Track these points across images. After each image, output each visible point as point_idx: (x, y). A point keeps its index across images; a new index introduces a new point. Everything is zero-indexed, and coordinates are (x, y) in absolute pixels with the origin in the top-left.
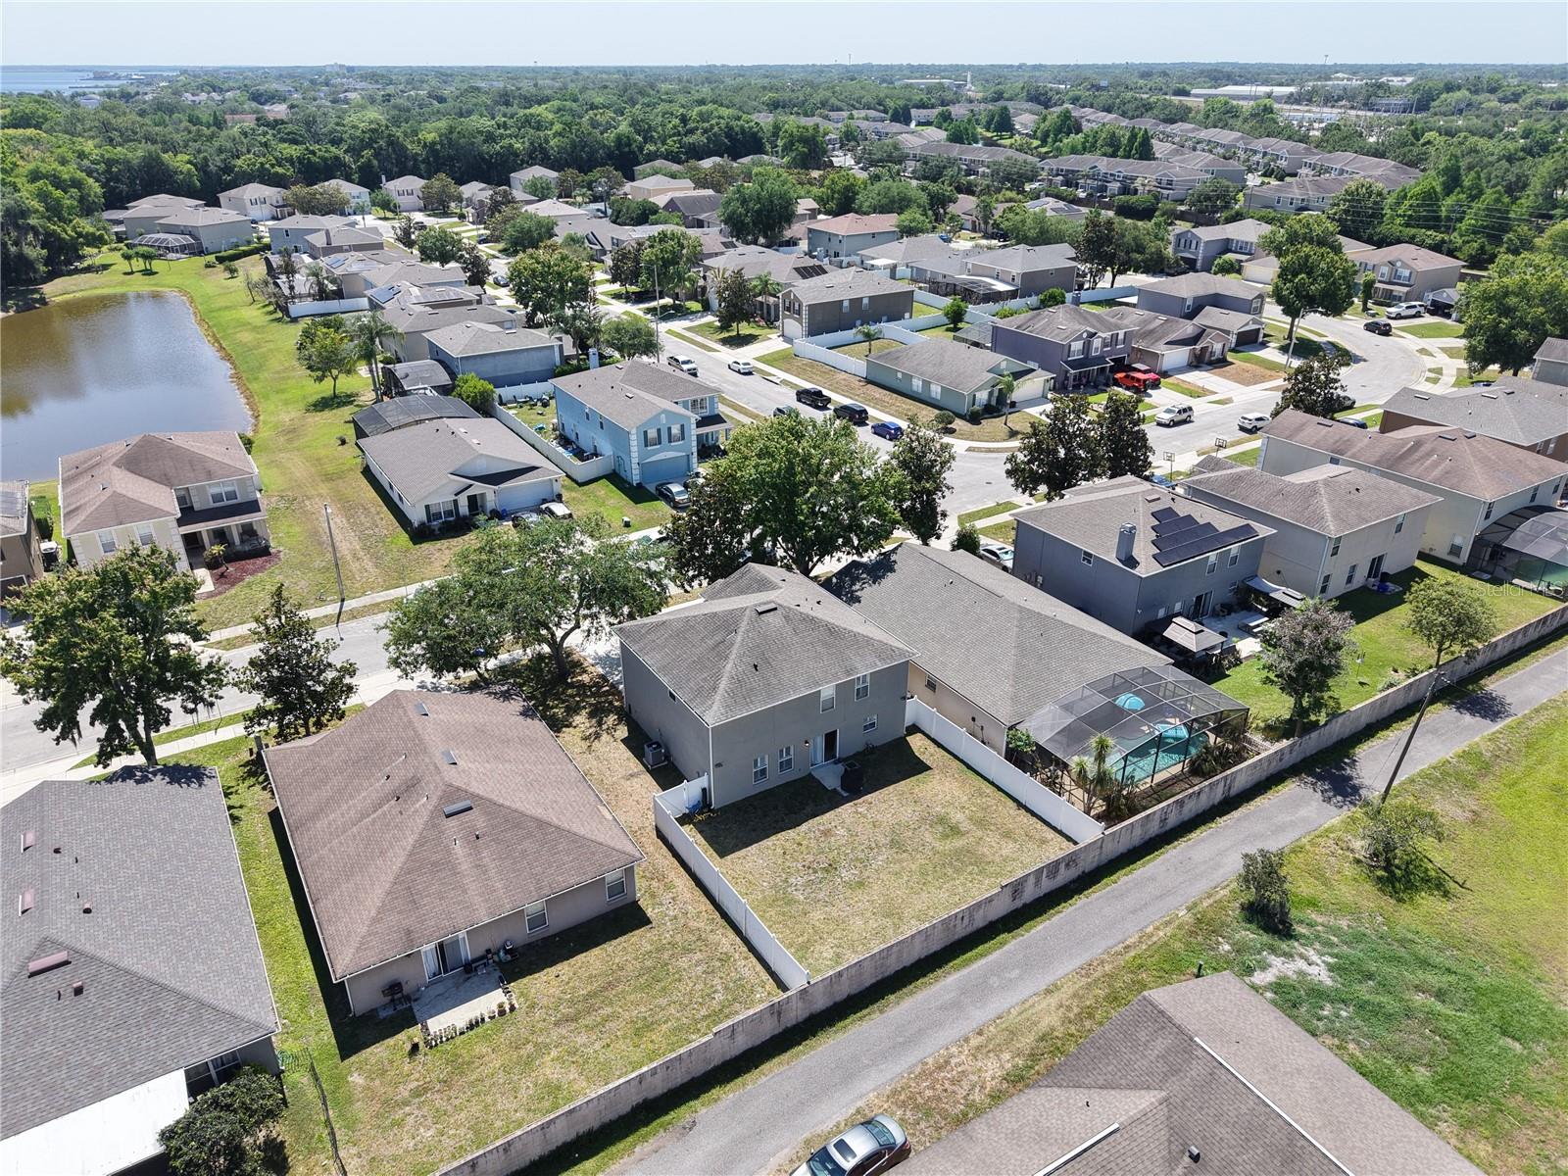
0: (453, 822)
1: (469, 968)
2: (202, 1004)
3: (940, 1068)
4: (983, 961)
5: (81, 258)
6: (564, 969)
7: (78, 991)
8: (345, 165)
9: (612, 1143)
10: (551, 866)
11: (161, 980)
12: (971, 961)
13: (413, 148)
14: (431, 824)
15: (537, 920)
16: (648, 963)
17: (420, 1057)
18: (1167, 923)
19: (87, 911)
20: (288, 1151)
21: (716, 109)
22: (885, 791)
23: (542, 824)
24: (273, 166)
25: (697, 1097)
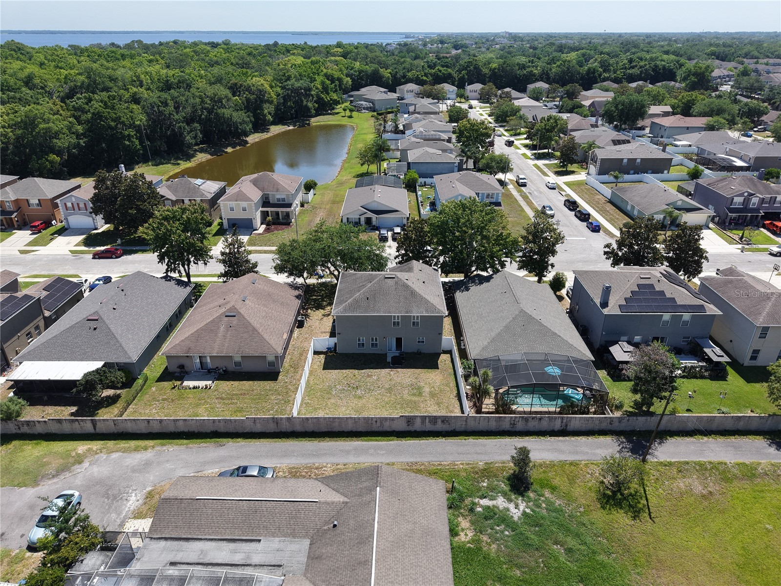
0: (227, 319)
1: (210, 371)
2: (121, 346)
3: (317, 468)
4: (376, 443)
5: (333, 109)
6: (236, 383)
7: (95, 329)
8: (453, 77)
9: (197, 439)
10: (247, 345)
11: (116, 335)
12: (371, 440)
13: (485, 71)
14: (219, 317)
15: (237, 364)
16: (263, 393)
17: (173, 391)
18: (468, 464)
19: (114, 309)
20: (120, 399)
21: (661, 56)
22: (409, 370)
23: (254, 329)
24: (422, 76)
25: (232, 438)
